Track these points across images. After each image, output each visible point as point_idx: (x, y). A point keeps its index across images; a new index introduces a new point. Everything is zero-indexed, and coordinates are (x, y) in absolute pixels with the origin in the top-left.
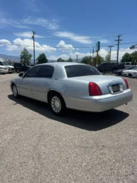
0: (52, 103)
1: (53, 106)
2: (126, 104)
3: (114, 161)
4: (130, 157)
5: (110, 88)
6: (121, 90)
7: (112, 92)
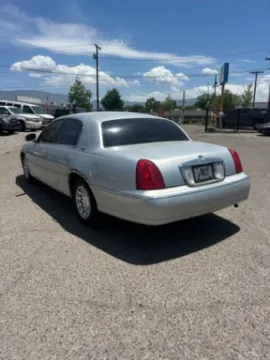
0: (78, 198)
1: (79, 205)
2: (236, 206)
3: (145, 345)
4: (186, 340)
5: (187, 172)
6: (219, 176)
7: (193, 182)
